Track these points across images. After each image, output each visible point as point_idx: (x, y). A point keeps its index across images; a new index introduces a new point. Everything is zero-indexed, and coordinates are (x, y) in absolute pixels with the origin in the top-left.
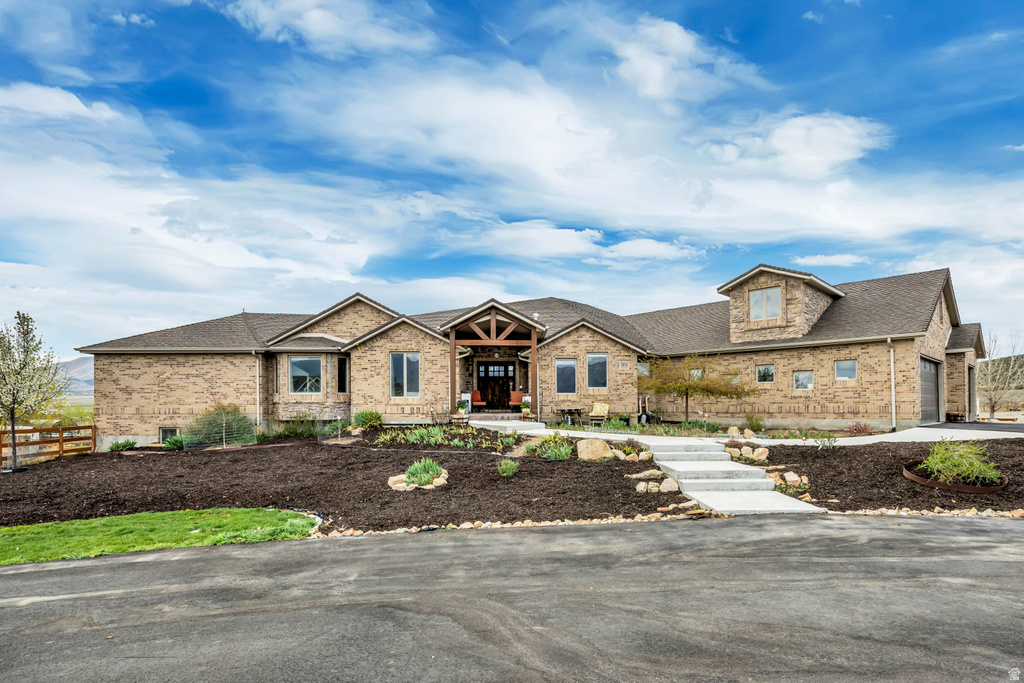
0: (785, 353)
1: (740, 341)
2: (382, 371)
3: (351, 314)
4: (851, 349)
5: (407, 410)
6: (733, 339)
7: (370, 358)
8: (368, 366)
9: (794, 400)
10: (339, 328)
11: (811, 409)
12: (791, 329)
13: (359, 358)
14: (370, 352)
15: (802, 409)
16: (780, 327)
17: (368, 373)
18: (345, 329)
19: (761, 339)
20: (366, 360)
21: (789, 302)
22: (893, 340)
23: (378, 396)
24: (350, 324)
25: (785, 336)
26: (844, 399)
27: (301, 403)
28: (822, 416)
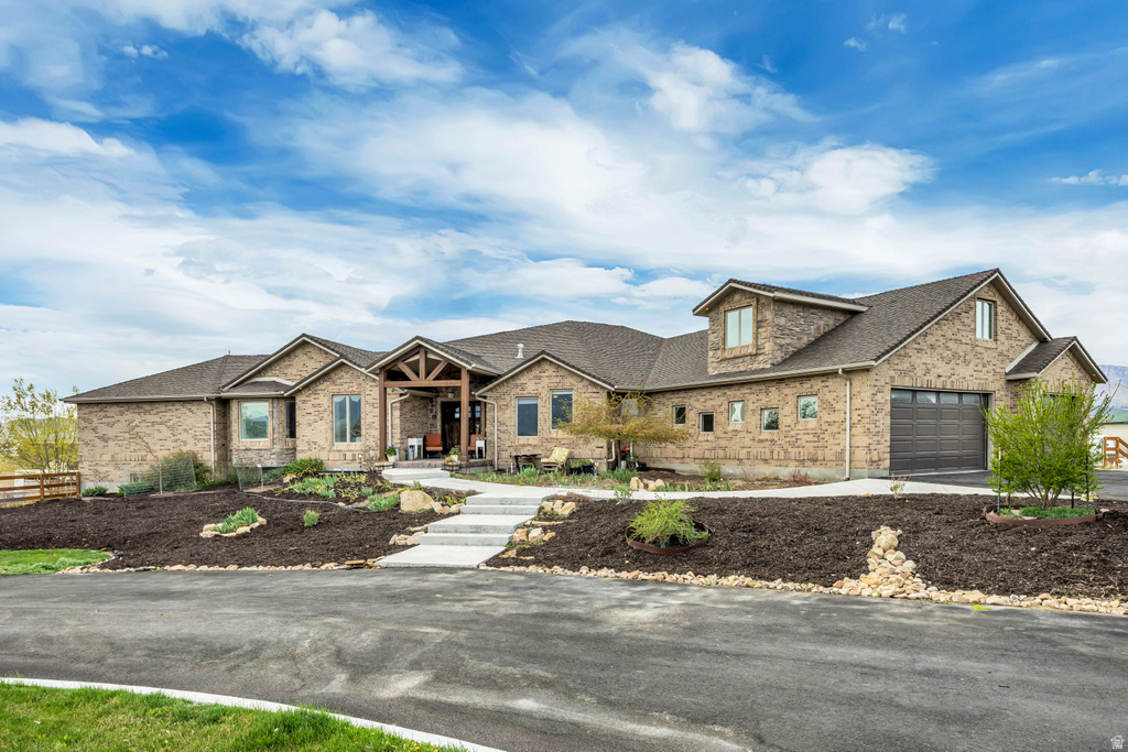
0: (755, 387)
1: (717, 372)
2: (325, 415)
3: (301, 356)
4: (813, 381)
5: (349, 456)
6: (710, 371)
7: (314, 402)
8: (312, 410)
9: (761, 444)
10: (289, 371)
11: (775, 456)
12: (761, 358)
13: (304, 402)
14: (313, 396)
15: (768, 456)
16: (751, 355)
17: (311, 417)
18: (295, 372)
19: (735, 369)
20: (310, 404)
21: (759, 324)
22: (844, 371)
23: (322, 442)
24: (300, 367)
25: (755, 366)
26: (805, 444)
28: (785, 463)
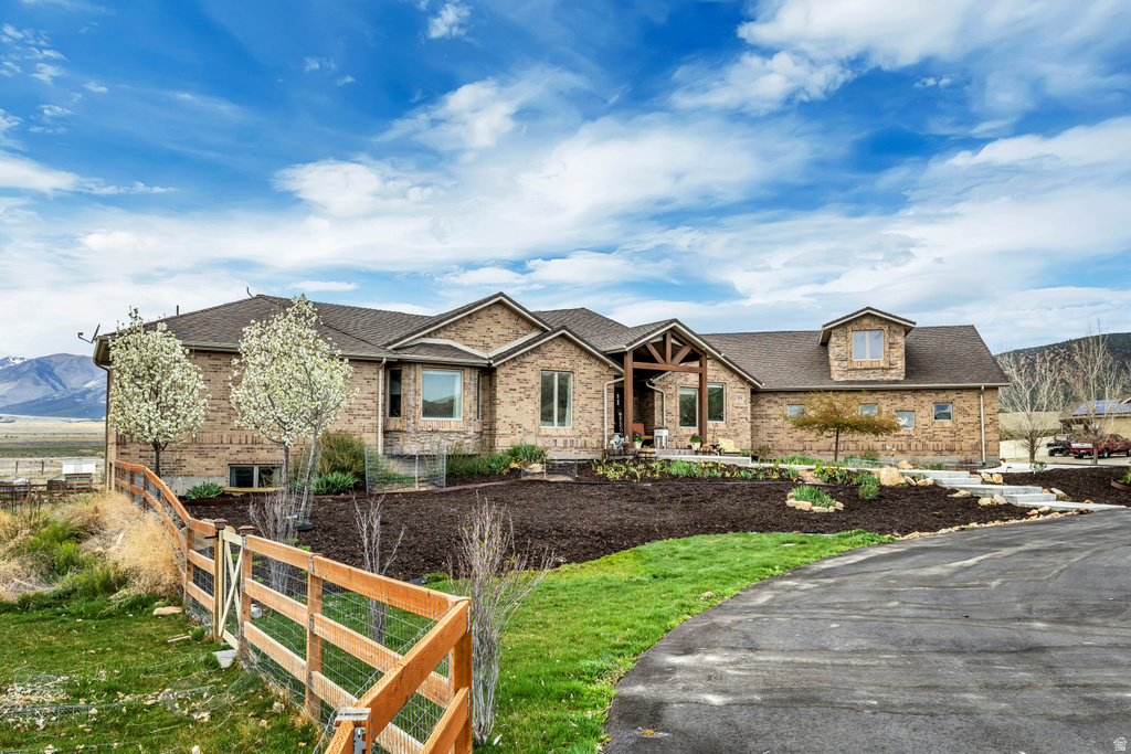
0: (888, 394)
1: (842, 379)
2: (533, 393)
3: (485, 319)
4: (948, 393)
5: (560, 443)
6: (835, 377)
7: (519, 376)
8: (517, 387)
9: (897, 439)
10: (469, 334)
11: (913, 447)
12: (893, 372)
13: (507, 375)
14: (518, 369)
15: (905, 447)
16: (883, 369)
17: (516, 395)
18: (476, 336)
19: (864, 379)
20: (514, 378)
21: (891, 345)
22: (986, 388)
23: (528, 425)
24: (483, 330)
25: (887, 377)
26: (941, 438)
27: (437, 431)
28: (923, 453)
